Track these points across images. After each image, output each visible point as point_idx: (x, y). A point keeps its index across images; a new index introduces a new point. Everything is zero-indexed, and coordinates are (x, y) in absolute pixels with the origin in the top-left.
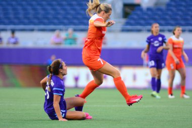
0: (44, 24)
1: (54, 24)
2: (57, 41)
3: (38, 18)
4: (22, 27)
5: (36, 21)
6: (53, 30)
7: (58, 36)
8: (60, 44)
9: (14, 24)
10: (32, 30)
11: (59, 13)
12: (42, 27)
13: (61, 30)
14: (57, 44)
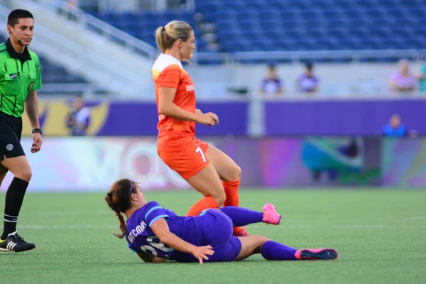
0: (375, 46)
1: (397, 46)
2: (404, 82)
3: (360, 34)
4: (324, 53)
5: (355, 40)
6: (394, 60)
7: (406, 73)
8: (410, 89)
9: (308, 47)
10: (347, 60)
11: (407, 22)
12: (369, 52)
13: (411, 59)
14: (402, 90)
